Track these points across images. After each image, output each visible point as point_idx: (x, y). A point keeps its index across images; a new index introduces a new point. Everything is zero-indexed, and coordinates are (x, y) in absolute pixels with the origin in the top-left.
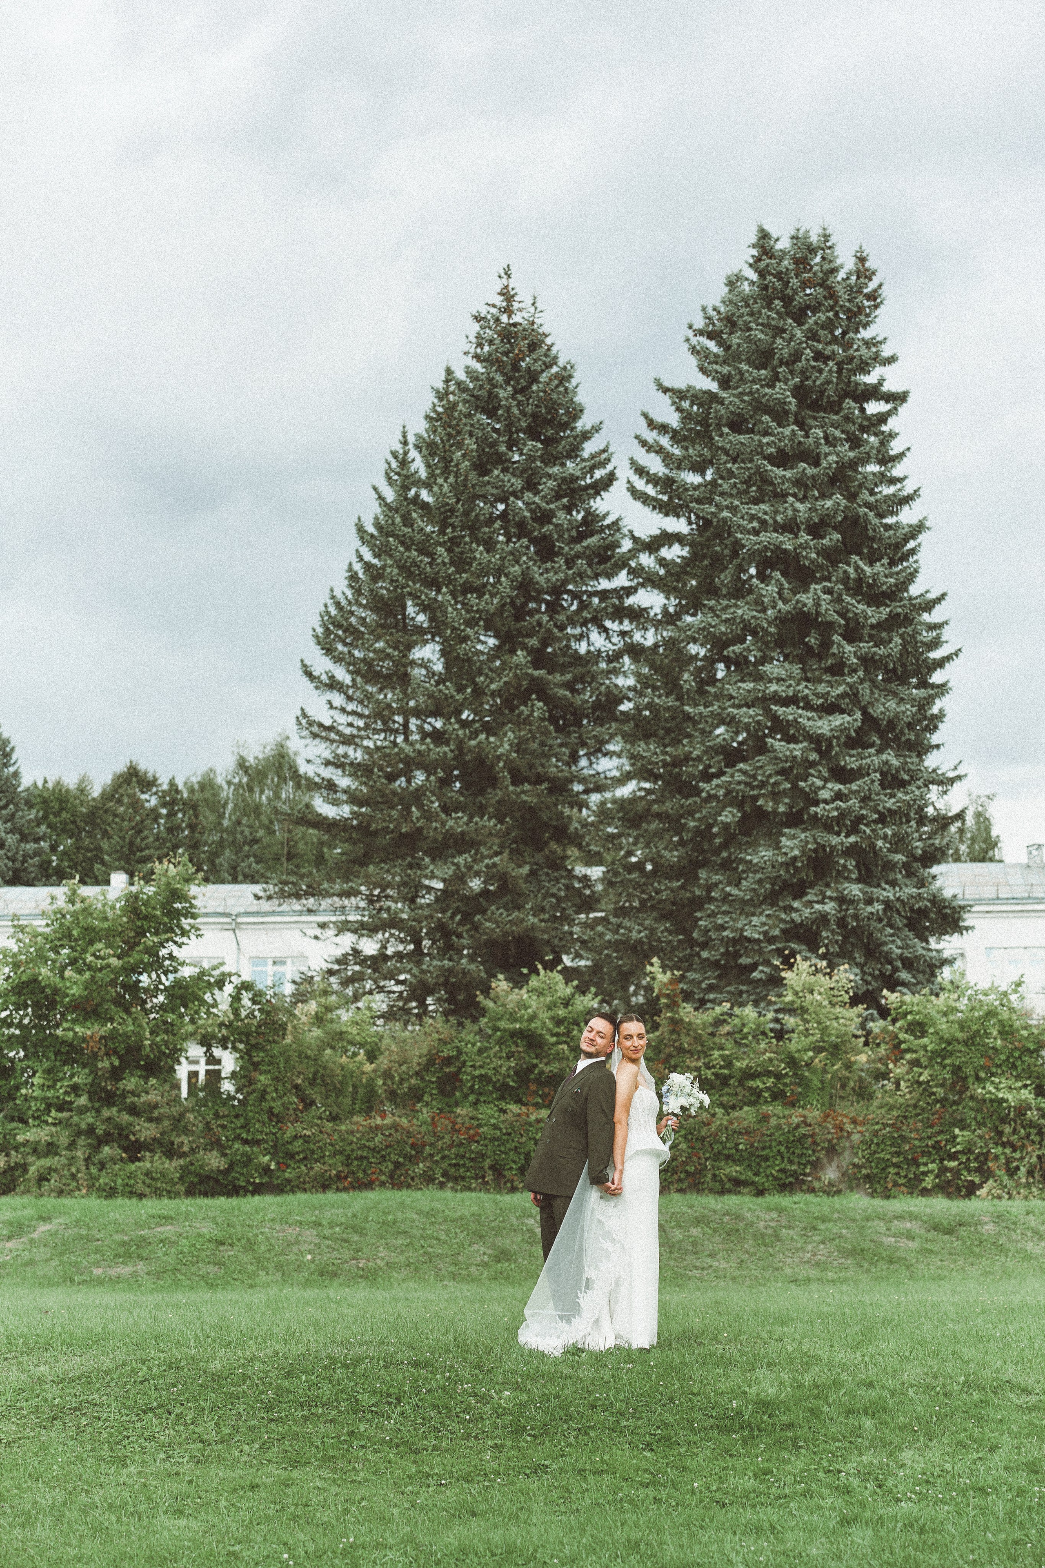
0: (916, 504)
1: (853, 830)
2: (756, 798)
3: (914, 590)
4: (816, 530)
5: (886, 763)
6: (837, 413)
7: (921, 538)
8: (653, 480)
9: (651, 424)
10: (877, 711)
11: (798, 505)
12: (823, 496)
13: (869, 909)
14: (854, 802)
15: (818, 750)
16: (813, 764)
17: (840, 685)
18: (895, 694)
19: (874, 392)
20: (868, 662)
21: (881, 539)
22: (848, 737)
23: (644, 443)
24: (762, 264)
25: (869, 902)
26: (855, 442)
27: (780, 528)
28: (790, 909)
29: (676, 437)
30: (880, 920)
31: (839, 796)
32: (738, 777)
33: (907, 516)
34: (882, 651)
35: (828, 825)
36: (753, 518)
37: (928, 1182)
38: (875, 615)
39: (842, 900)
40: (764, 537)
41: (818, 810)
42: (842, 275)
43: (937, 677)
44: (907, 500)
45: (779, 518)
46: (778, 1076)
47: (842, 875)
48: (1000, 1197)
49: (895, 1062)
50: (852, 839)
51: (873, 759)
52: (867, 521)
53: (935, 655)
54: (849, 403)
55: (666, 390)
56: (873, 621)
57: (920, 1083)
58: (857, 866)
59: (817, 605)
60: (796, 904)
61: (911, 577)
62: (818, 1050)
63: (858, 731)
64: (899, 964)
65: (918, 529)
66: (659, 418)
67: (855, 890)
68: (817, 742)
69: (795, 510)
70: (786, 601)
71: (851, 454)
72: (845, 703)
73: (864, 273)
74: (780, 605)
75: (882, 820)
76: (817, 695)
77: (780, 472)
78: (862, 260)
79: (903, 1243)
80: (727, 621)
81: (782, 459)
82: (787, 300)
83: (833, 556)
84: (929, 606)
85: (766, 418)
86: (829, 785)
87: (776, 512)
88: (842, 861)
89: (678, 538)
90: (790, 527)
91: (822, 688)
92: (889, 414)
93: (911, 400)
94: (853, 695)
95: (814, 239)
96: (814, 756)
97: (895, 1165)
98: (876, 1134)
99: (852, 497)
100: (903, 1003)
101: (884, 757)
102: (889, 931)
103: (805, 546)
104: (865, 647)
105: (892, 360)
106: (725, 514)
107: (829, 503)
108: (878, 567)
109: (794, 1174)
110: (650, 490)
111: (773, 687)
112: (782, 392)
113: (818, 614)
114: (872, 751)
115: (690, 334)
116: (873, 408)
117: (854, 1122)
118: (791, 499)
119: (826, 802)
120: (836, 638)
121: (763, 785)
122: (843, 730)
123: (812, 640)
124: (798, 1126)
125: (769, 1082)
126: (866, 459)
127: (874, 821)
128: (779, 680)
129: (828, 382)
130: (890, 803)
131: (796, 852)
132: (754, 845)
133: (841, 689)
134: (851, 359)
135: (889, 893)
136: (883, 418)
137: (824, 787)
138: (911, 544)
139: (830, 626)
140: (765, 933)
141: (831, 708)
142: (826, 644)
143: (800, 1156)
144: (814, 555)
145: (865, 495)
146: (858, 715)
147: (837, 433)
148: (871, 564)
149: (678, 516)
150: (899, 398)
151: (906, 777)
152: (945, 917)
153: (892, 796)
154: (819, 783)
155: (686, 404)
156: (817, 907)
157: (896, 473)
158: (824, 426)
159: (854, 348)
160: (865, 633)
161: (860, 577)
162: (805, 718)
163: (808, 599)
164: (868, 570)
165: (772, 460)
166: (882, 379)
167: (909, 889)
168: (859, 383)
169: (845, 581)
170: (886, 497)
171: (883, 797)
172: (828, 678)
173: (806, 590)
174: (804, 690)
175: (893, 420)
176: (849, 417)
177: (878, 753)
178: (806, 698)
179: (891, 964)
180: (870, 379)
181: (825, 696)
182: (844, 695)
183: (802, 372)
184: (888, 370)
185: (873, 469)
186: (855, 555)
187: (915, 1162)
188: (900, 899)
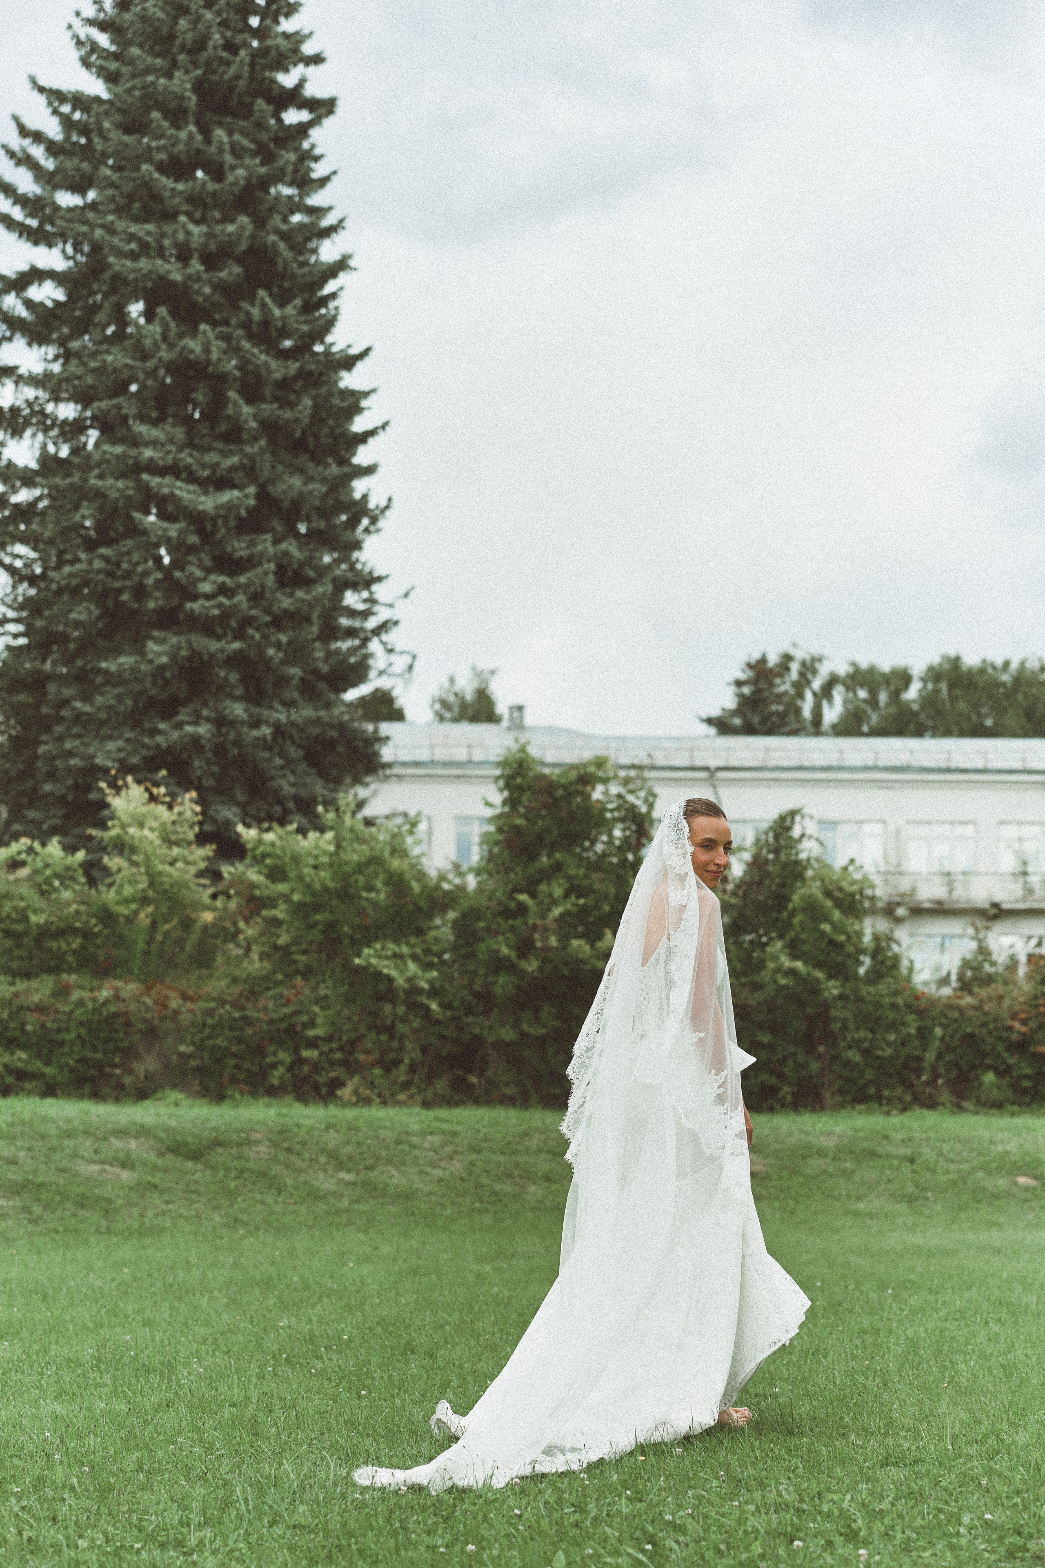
0: (339, 236)
1: (239, 635)
2: (119, 591)
3: (332, 344)
4: (211, 261)
5: (285, 553)
6: (247, 118)
7: (343, 278)
8: (21, 200)
9: (23, 131)
10: (277, 490)
11: (191, 227)
13: (255, 733)
14: (241, 599)
15: (201, 532)
16: (193, 550)
17: (232, 453)
18: (302, 471)
19: (295, 96)
20: (270, 427)
21: (293, 276)
22: (240, 519)
23: (11, 154)
25: (256, 723)
26: (268, 158)
27: (168, 255)
28: (154, 732)
29: (52, 148)
30: (270, 749)
31: (223, 590)
32: (97, 564)
33: (328, 252)
34: (287, 414)
35: (206, 627)
36: (132, 237)
37: (276, 1076)
38: (278, 370)
39: (221, 722)
40: (143, 264)
41: (196, 606)
43: (362, 456)
44: (330, 232)
45: (166, 242)
46: (87, 935)
47: (223, 689)
48: (367, 1101)
49: (247, 920)
50: (236, 645)
51: (266, 544)
52: (276, 252)
53: (356, 426)
54: (261, 104)
55: (42, 90)
56: (278, 376)
57: (276, 947)
58: (243, 680)
59: (207, 350)
60: (162, 726)
61: (330, 323)
62: (145, 901)
63: (250, 511)
64: (291, 805)
65: (341, 265)
66: (32, 124)
67: (238, 710)
68: (197, 520)
69: (188, 233)
70: (171, 346)
71: (263, 170)
72: (238, 477)
74: (163, 351)
75: (279, 621)
76: (204, 466)
77: (171, 183)
80: (94, 371)
81: (174, 168)
83: (234, 295)
84: (349, 362)
85: (156, 116)
86: (213, 577)
87: (163, 235)
88: (222, 674)
89: (51, 275)
90: (180, 254)
91: (211, 457)
92: (311, 124)
94: (250, 471)
96: (193, 539)
97: (234, 1055)
98: (210, 1013)
99: (260, 223)
101: (284, 546)
102: (278, 761)
103: (196, 278)
104: (267, 408)
105: (317, 59)
106: (98, 232)
107: (231, 228)
108: (290, 309)
109: (99, 1065)
110: (17, 213)
111: (148, 453)
112: (180, 84)
113: (208, 362)
114: (268, 537)
115: (77, 24)
116: (293, 117)
117: (185, 997)
118: (183, 218)
119: (208, 597)
120: (232, 394)
121: (128, 575)
122: (230, 507)
124: (106, 1002)
125: (76, 943)
126: (278, 177)
127: (267, 625)
128: (154, 443)
129: (238, 77)
130: (286, 603)
131: (164, 659)
132: (117, 651)
133: (235, 460)
134: (268, 51)
135: (281, 715)
136: (303, 130)
137: (204, 579)
138: (330, 287)
139: (224, 379)
140: (122, 762)
141: (221, 483)
142: (219, 404)
143: (108, 1041)
144: (207, 290)
145: (276, 221)
146: (252, 490)
147: (245, 142)
148: (282, 305)
149: (50, 246)
150: (324, 108)
151: (311, 574)
152: (355, 750)
153: (291, 595)
154: (198, 573)
155: (66, 109)
156: (189, 729)
157: (315, 200)
158: (230, 134)
159: (270, 42)
160: (268, 391)
161: (266, 323)
162: (184, 492)
163: (194, 345)
164: (277, 312)
165: (161, 168)
166: (302, 82)
167: (307, 712)
168: (274, 81)
169: (247, 325)
170: (301, 226)
171: (278, 595)
172: (219, 445)
173: (194, 332)
174: (187, 458)
175: (315, 134)
176: (260, 126)
177: (276, 542)
178: (187, 468)
179: (280, 802)
180: (287, 80)
181: (215, 466)
182: (240, 467)
183: (208, 64)
184: (312, 71)
185: (287, 191)
186: (262, 293)
187: (260, 1051)
188: (293, 724)
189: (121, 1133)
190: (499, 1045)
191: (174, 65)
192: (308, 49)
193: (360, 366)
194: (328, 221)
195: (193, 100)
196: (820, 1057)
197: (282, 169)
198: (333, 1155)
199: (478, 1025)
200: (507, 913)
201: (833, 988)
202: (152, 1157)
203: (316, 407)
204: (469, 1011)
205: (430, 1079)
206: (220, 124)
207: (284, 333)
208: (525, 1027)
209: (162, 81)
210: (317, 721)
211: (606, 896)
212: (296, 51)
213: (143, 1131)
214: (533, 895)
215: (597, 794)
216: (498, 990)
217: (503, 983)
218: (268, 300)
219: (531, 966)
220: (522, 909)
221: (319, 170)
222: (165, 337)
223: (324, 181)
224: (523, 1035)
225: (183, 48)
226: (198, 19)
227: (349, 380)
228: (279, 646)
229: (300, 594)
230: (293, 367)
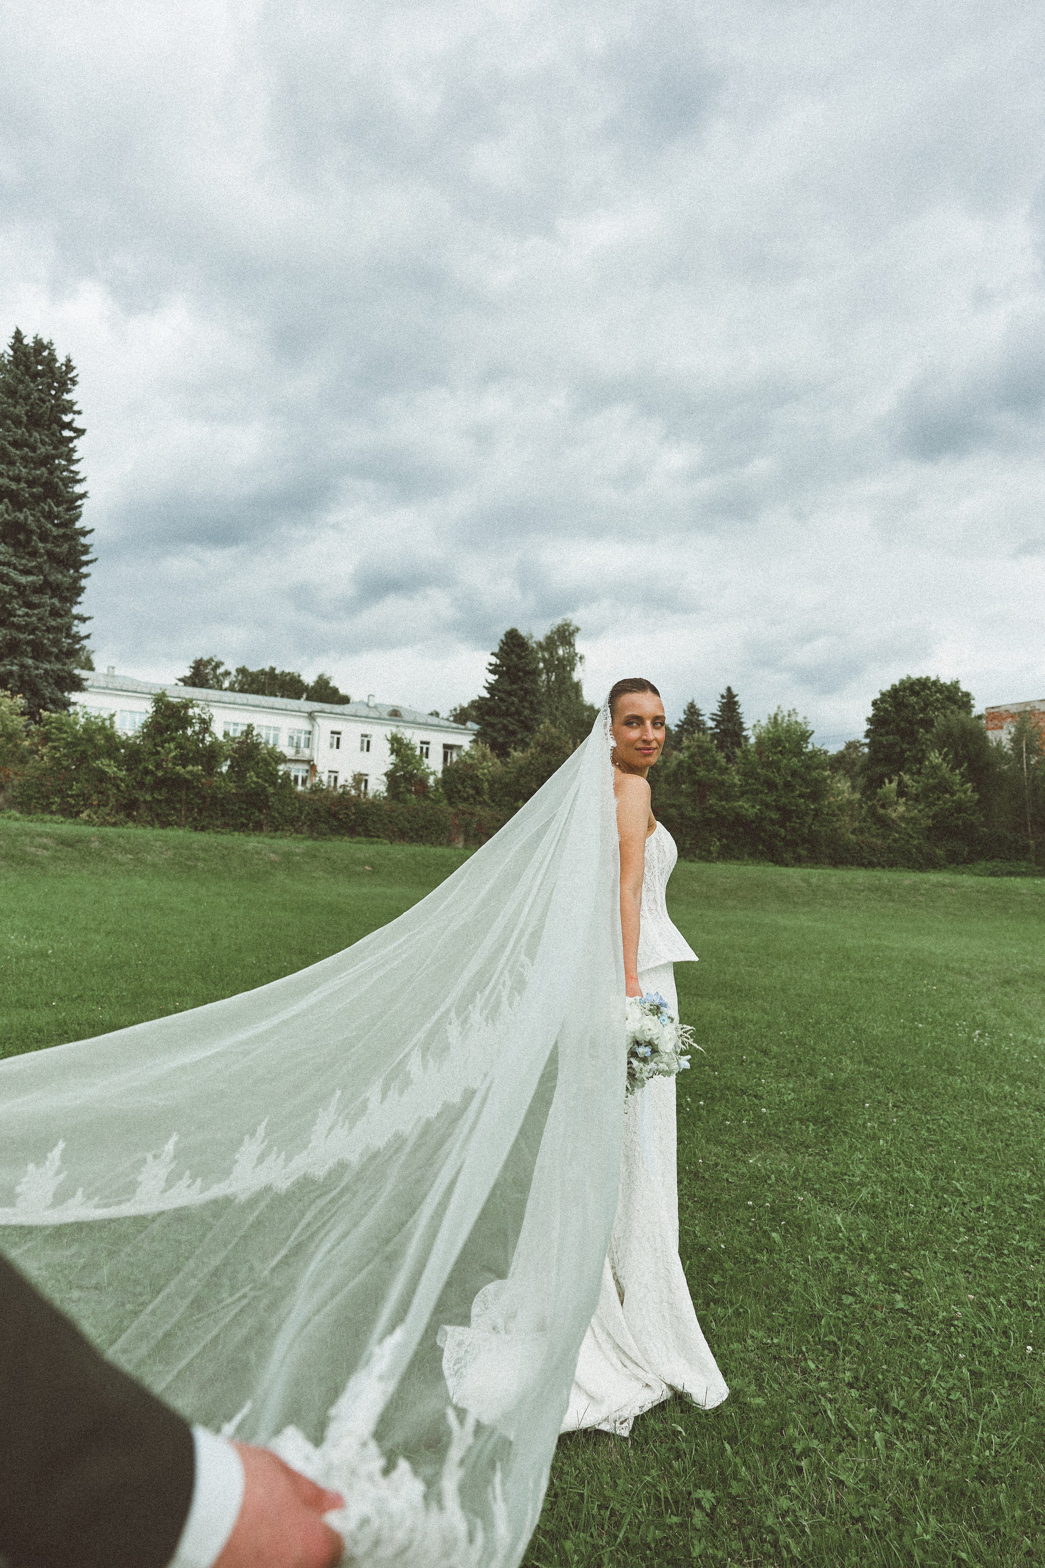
0: (84, 484)
1: (32, 632)
3: (78, 525)
4: (31, 484)
5: (53, 604)
6: (47, 430)
7: (84, 501)
10: (52, 578)
11: (22, 469)
12: (35, 469)
13: (37, 672)
14: (34, 619)
15: (18, 590)
16: (15, 597)
18: (62, 573)
19: (69, 426)
20: (49, 553)
21: (63, 496)
22: (35, 587)
24: (16, 346)
25: (37, 668)
26: (55, 448)
27: (11, 479)
30: (41, 678)
31: (27, 615)
33: (78, 489)
34: (58, 550)
35: (18, 628)
37: (54, 808)
38: (55, 532)
39: (22, 666)
41: (15, 620)
42: (58, 365)
43: (84, 570)
44: (79, 481)
45: (11, 473)
47: (23, 654)
49: (42, 746)
50: (31, 637)
51: (46, 599)
52: (56, 485)
53: (84, 558)
54: (55, 426)
56: (55, 534)
57: (54, 758)
58: (32, 651)
59: (26, 518)
61: (78, 517)
63: (40, 585)
64: (48, 700)
65: (83, 496)
67: (30, 662)
68: (17, 585)
69: (20, 471)
70: (9, 515)
71: (53, 452)
72: (35, 571)
73: (69, 367)
74: (6, 516)
75: (48, 630)
76: (21, 565)
77: (14, 450)
78: (69, 361)
79: (40, 852)
81: (15, 444)
82: (28, 368)
83: (38, 499)
84: (85, 533)
85: (9, 422)
86: (23, 609)
87: (9, 470)
88: (24, 647)
90: (17, 479)
91: (24, 562)
92: (75, 438)
93: (87, 433)
95: (45, 342)
96: (15, 593)
97: (36, 798)
98: (27, 781)
99: (51, 473)
100: (50, 717)
101: (53, 600)
102: (45, 684)
103: (23, 489)
104: (49, 546)
105: (79, 413)
107: (38, 472)
108: (61, 509)
112: (20, 410)
113: (26, 524)
114: (47, 596)
116: (67, 433)
117: (16, 774)
118: (18, 465)
120: (34, 538)
122: (33, 583)
123: (22, 537)
126: (59, 457)
127: (44, 631)
129: (45, 413)
130: (53, 623)
133: (34, 563)
134: (59, 405)
135: (47, 666)
136: (71, 439)
137: (19, 609)
138: (79, 503)
139: (32, 532)
141: (26, 572)
142: (28, 541)
144: (27, 495)
145: (57, 473)
146: (42, 577)
148: (57, 506)
150: (80, 432)
151: (63, 613)
152: (74, 682)
153: (55, 620)
154: (17, 606)
156: (8, 667)
157: (74, 468)
158: (40, 435)
159: (60, 402)
160: (51, 538)
161: (51, 512)
162: (13, 574)
163: (22, 517)
164: (56, 509)
165: (10, 443)
166: (73, 420)
167: (57, 666)
168: (61, 419)
169: (42, 512)
170: (69, 477)
171: (49, 619)
172: (27, 557)
173: (21, 511)
174: (14, 560)
175: (76, 442)
176: (53, 434)
177: (51, 598)
178: (14, 564)
179: (44, 699)
180: (67, 418)
181: (25, 565)
182: (35, 567)
183: (32, 405)
184: (76, 416)
185: (63, 462)
186: (49, 500)
187: (48, 798)
188: (52, 670)
189: (40, 835)
190: (145, 802)
191: (17, 403)
192: (76, 408)
193: (89, 536)
194: (78, 477)
195: (25, 419)
196: (264, 814)
197: (62, 453)
198: (124, 849)
199: (138, 794)
200: (153, 754)
201: (271, 790)
202: (54, 845)
203: (70, 548)
204: (134, 788)
205: (117, 812)
206: (36, 431)
207: (57, 517)
208: (155, 795)
209: (12, 409)
210: (63, 670)
211: (191, 750)
212: (71, 408)
213: (47, 835)
214: (163, 747)
215: (191, 712)
216: (147, 782)
217: (148, 779)
218: (52, 504)
219: (160, 774)
220: (158, 753)
221: (76, 456)
222: (7, 510)
223: (78, 461)
224: (154, 798)
225: (21, 397)
226: (27, 386)
227: (83, 540)
228: (48, 639)
229: (59, 620)
230: (61, 531)
